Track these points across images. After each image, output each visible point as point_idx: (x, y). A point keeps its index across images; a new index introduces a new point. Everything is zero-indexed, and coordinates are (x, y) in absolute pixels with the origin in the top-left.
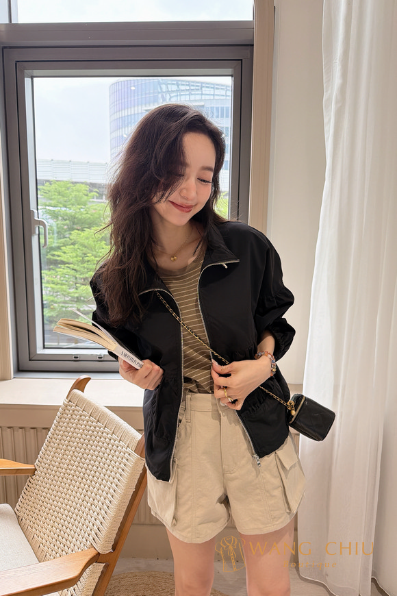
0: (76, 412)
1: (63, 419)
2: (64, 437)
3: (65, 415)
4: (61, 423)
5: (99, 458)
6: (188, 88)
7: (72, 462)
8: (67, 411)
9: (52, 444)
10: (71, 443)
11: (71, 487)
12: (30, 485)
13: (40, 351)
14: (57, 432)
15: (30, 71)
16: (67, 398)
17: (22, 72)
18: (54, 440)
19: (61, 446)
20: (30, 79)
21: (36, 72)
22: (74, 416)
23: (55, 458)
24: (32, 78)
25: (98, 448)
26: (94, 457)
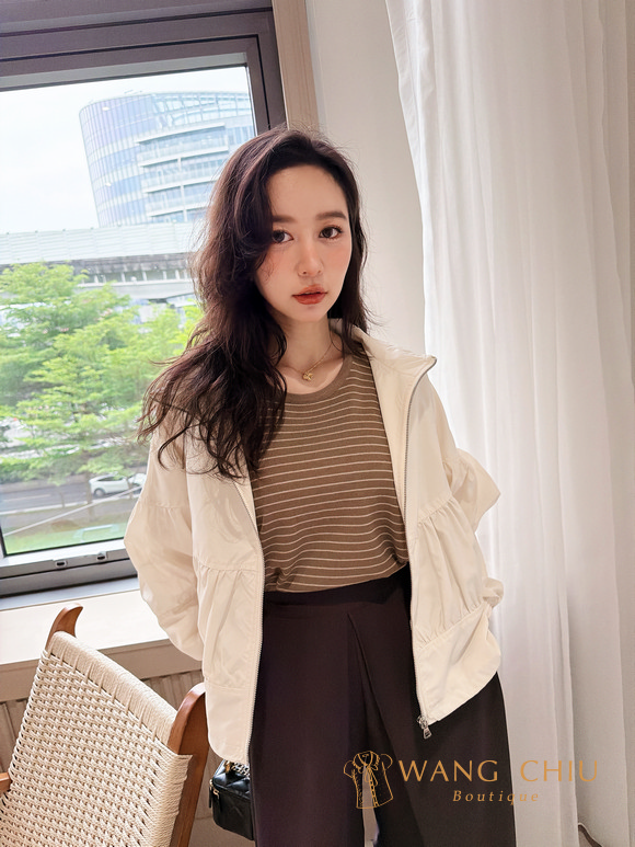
0: (64, 673)
4: (42, 695)
6: (197, 103)
9: (32, 733)
16: (46, 648)
18: (34, 726)
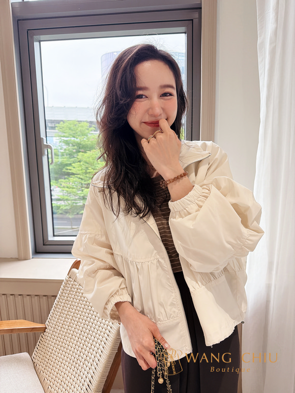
0: (74, 286)
1: (65, 291)
2: (66, 305)
3: (66, 288)
5: (90, 324)
7: (71, 324)
8: (68, 285)
9: (57, 309)
10: (71, 309)
11: (71, 344)
12: (42, 339)
13: (51, 238)
14: (61, 300)
15: (38, 36)
16: (68, 275)
17: (32, 37)
18: (59, 306)
19: (63, 311)
20: (38, 43)
21: (42, 37)
22: (73, 289)
23: (59, 320)
24: (40, 42)
25: (90, 315)
26: (87, 322)
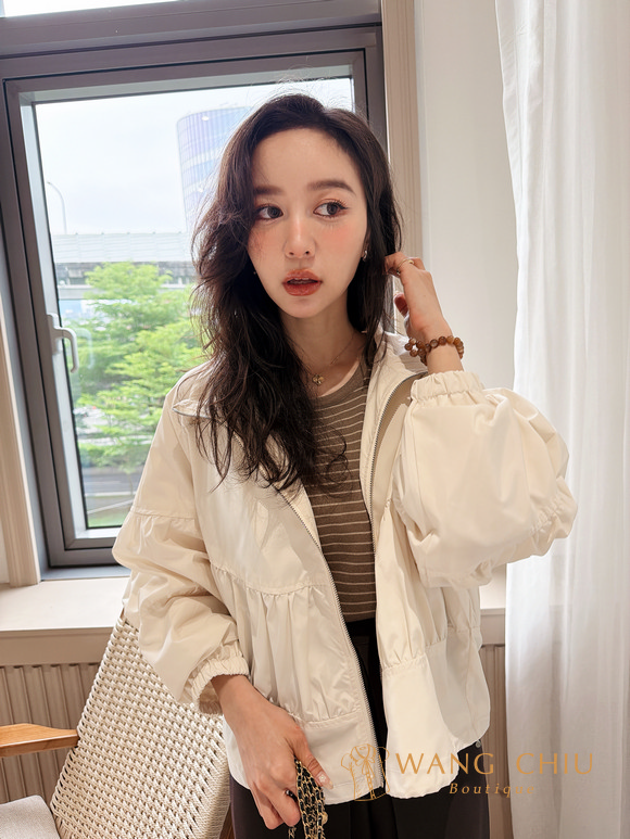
1: (117, 653)
2: (120, 684)
3: (119, 647)
4: (114, 660)
7: (134, 728)
8: (122, 640)
9: (102, 695)
10: (131, 695)
11: (135, 772)
12: (72, 764)
13: (81, 534)
14: (109, 674)
15: (29, 93)
16: (121, 617)
17: (15, 96)
18: (104, 688)
19: (115, 699)
20: (30, 108)
21: (38, 95)
23: (107, 720)
24: (33, 104)
